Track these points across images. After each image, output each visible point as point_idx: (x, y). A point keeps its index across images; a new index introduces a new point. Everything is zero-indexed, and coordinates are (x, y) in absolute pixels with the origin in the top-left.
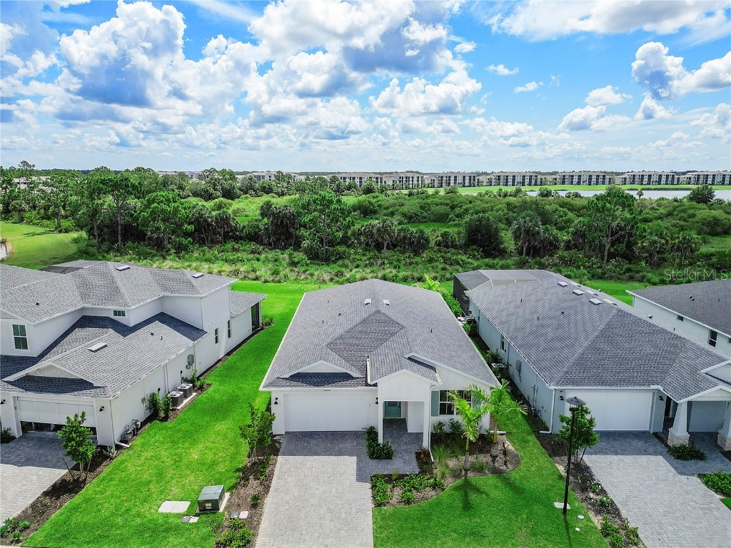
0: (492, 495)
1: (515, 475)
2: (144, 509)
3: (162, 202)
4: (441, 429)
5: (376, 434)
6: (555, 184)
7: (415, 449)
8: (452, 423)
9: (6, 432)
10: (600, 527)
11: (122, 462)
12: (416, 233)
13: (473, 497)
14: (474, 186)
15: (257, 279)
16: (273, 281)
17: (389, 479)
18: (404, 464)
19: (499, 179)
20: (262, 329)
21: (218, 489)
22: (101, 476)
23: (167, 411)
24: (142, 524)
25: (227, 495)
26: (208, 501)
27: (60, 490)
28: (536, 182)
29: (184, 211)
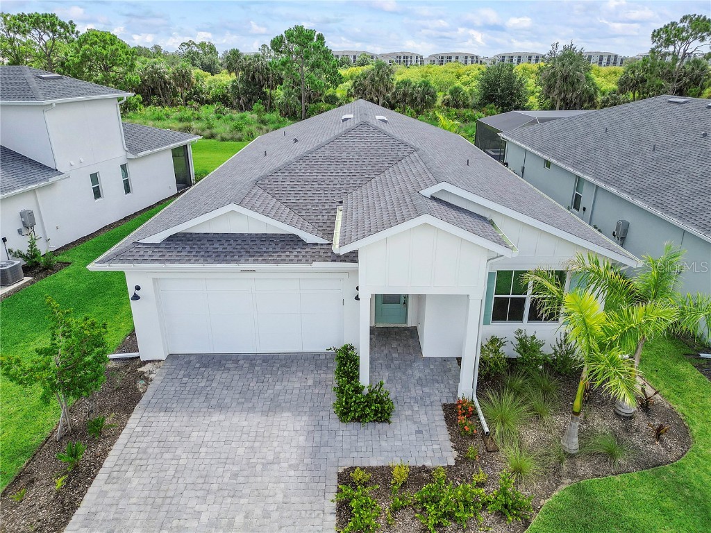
3: (95, 43)
4: (496, 351)
5: (355, 361)
7: (440, 396)
8: (520, 340)
12: (420, 86)
15: (212, 136)
18: (417, 436)
29: (125, 57)
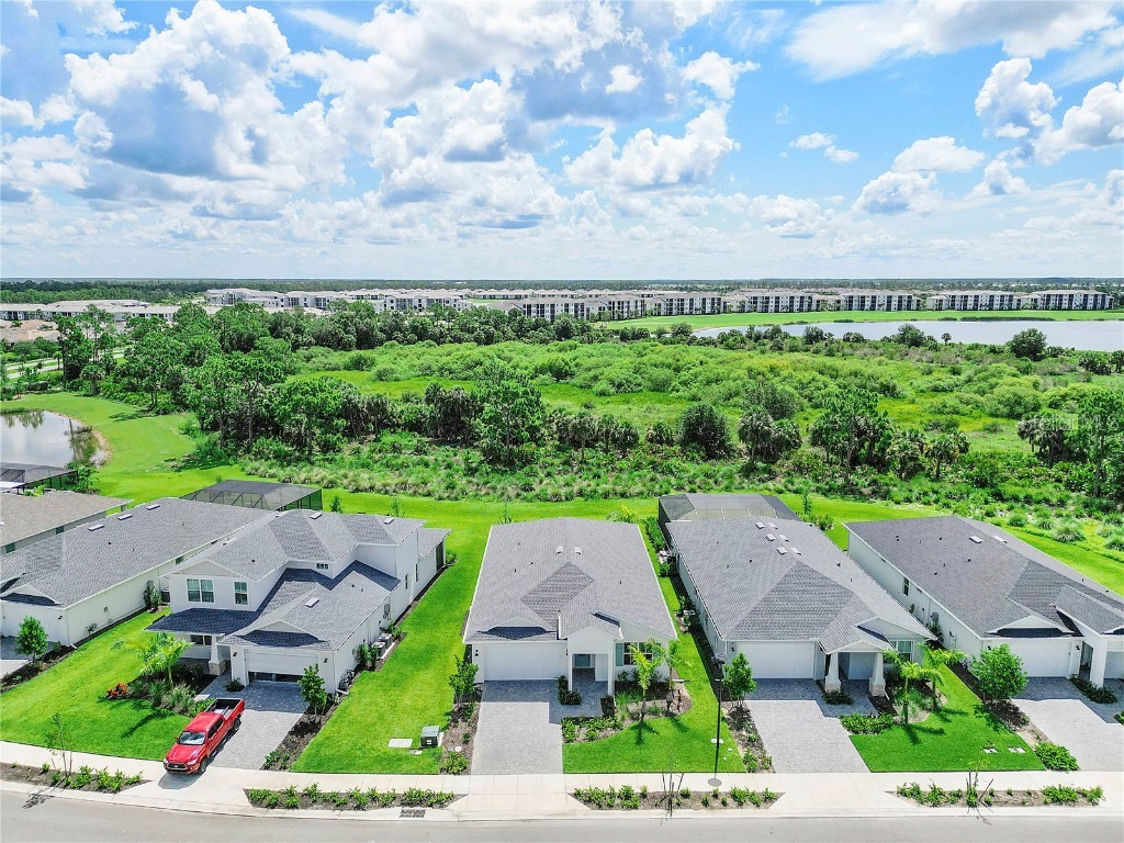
0: (661, 734)
1: (684, 718)
2: (376, 744)
4: (624, 677)
5: (567, 682)
6: (838, 309)
7: (601, 695)
8: (632, 672)
9: (236, 681)
10: (743, 757)
11: (347, 707)
13: (646, 734)
14: (719, 313)
15: (429, 494)
16: (448, 497)
17: (576, 721)
18: (591, 708)
19: (755, 303)
20: (446, 567)
21: (436, 728)
22: (334, 718)
23: (373, 662)
24: (378, 756)
25: (442, 734)
26: (429, 738)
27: (302, 730)
28: (810, 305)
